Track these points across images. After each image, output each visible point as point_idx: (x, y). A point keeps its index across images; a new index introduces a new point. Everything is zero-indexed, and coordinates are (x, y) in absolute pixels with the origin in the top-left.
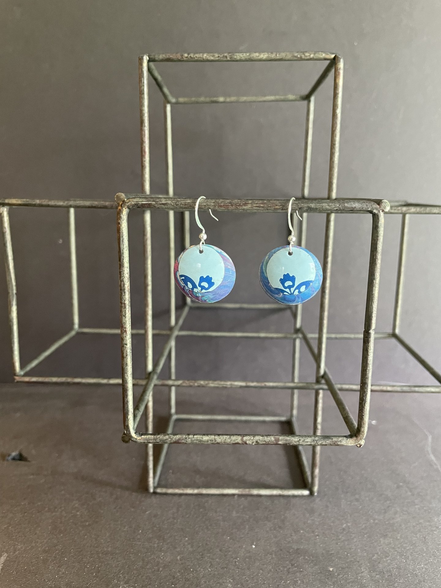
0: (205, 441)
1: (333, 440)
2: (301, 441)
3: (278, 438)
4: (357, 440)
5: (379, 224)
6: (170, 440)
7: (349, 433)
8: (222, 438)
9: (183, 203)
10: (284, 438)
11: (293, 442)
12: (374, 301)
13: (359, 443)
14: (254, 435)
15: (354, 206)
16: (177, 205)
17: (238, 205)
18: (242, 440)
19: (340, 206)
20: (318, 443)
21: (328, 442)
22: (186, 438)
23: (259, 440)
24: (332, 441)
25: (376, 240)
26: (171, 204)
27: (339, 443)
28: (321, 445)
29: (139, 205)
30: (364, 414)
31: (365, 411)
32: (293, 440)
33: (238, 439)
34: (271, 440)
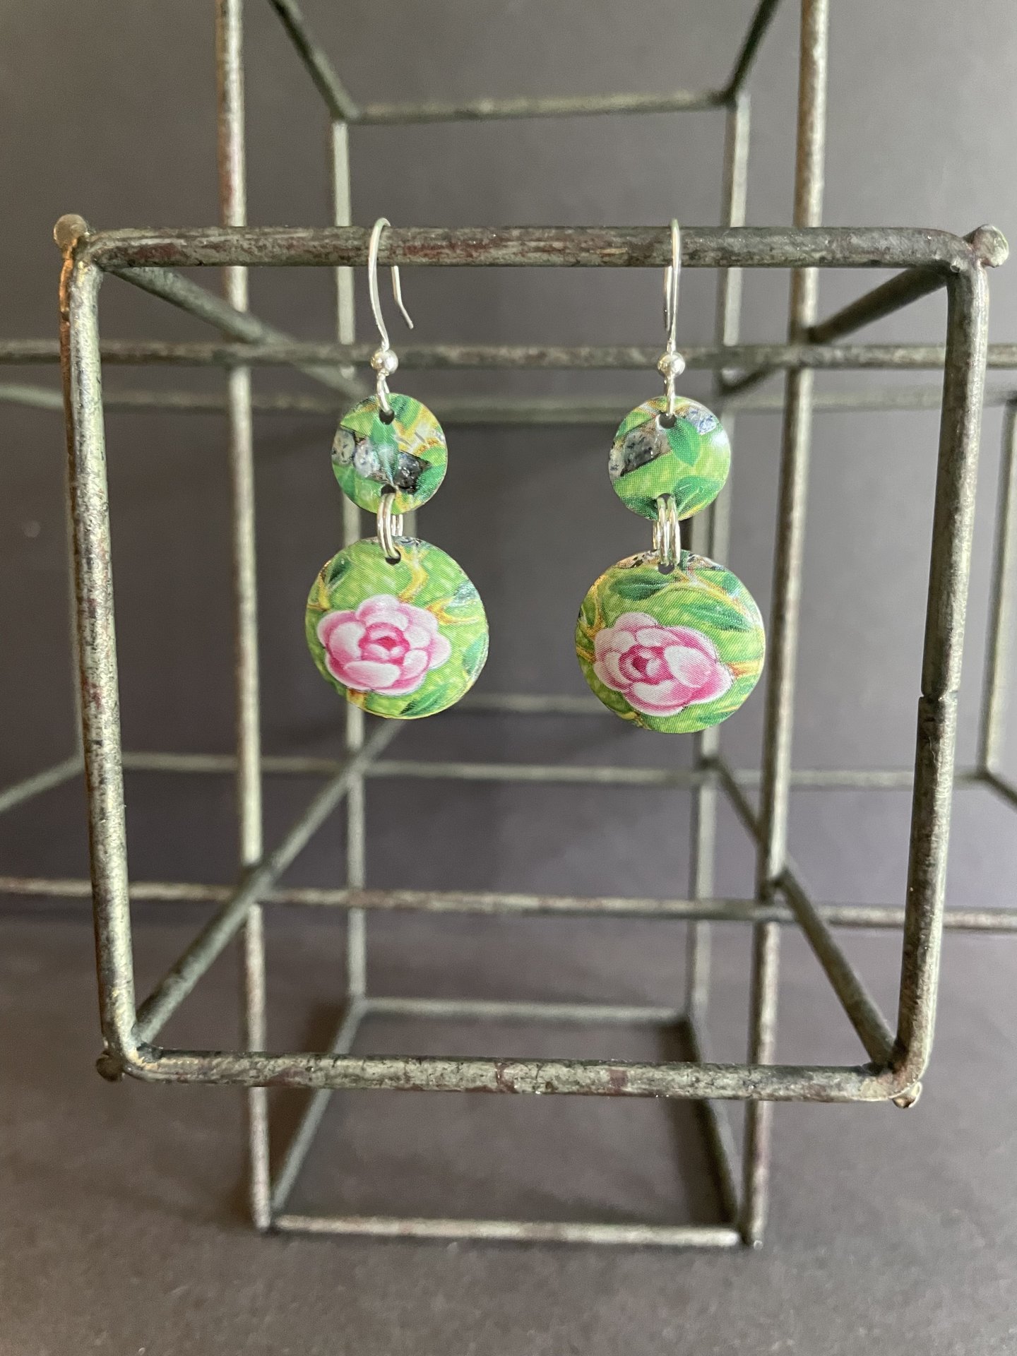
0: (374, 1080)
1: (814, 1082)
2: (702, 1084)
3: (624, 1073)
4: (896, 1083)
5: (972, 310)
6: (253, 1073)
7: (868, 1060)
8: (430, 1071)
9: (282, 239)
10: (643, 1074)
11: (676, 1086)
12: (956, 587)
13: (903, 1092)
14: (542, 1062)
15: (883, 244)
16: (260, 248)
17: (474, 246)
18: (498, 1078)
19: (834, 246)
20: (760, 1094)
21: (796, 1087)
22: (309, 1069)
23: (558, 1078)
24: (810, 1087)
25: (964, 369)
26: (242, 247)
27: (834, 1093)
28: (773, 1098)
29: (130, 251)
30: (923, 990)
31: (926, 980)
32: (673, 1080)
33: (485, 1074)
34: (599, 1080)
